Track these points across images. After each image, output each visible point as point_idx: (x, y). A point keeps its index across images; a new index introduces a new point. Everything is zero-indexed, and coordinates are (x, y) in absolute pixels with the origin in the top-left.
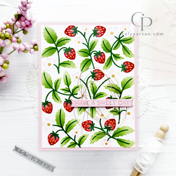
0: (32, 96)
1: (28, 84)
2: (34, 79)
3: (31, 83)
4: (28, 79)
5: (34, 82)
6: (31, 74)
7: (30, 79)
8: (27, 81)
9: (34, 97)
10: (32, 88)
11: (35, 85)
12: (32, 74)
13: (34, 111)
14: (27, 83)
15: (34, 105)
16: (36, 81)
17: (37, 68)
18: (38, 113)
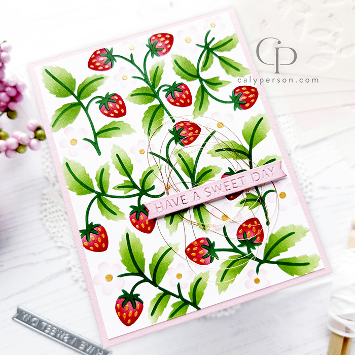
0: (60, 244)
1: (44, 221)
2: (55, 207)
3: (51, 218)
4: (41, 212)
5: (56, 213)
6: (47, 199)
7: (45, 210)
8: (42, 216)
9: (64, 245)
10: (55, 227)
11: (60, 220)
12: (48, 197)
13: (72, 276)
14: (42, 219)
15: (69, 262)
16: (60, 210)
17: (56, 183)
18: (82, 279)
